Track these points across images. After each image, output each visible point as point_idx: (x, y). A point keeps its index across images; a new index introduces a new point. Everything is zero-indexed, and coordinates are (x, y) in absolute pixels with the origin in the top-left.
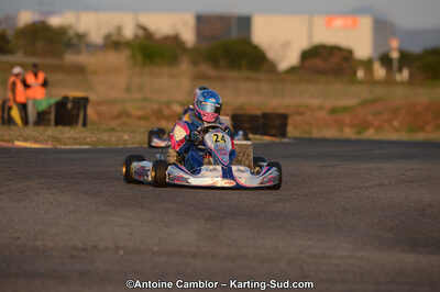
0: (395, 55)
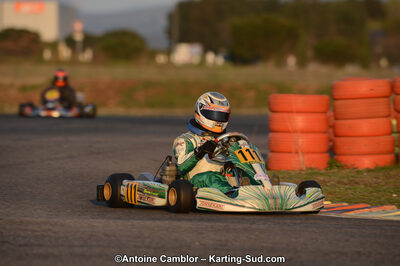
0: (79, 37)
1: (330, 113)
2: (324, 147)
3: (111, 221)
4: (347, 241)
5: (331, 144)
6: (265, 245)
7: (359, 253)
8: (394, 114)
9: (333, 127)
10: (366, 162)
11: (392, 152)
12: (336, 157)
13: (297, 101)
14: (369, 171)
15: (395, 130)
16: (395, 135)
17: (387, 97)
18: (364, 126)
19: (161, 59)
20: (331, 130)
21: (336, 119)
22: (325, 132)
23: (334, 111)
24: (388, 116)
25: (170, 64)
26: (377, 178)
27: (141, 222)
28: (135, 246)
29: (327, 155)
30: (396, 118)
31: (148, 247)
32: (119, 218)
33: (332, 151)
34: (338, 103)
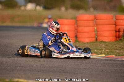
1: (76, 25)
2: (74, 36)
3: (8, 58)
4: (81, 65)
5: (76, 35)
6: (56, 66)
7: (85, 68)
8: (95, 25)
9: (77, 29)
10: (87, 40)
11: (95, 37)
12: (77, 39)
13: (66, 21)
14: (88, 43)
15: (96, 30)
16: (96, 32)
17: (93, 20)
18: (86, 29)
19: (23, 8)
20: (76, 31)
21: (78, 27)
22: (74, 31)
23: (77, 24)
24: (94, 26)
25: (25, 10)
26: (90, 45)
27: (17, 59)
28: (16, 66)
29: (75, 38)
30: (96, 27)
31: (19, 66)
32: (10, 57)
33: (76, 37)
34: (78, 22)
